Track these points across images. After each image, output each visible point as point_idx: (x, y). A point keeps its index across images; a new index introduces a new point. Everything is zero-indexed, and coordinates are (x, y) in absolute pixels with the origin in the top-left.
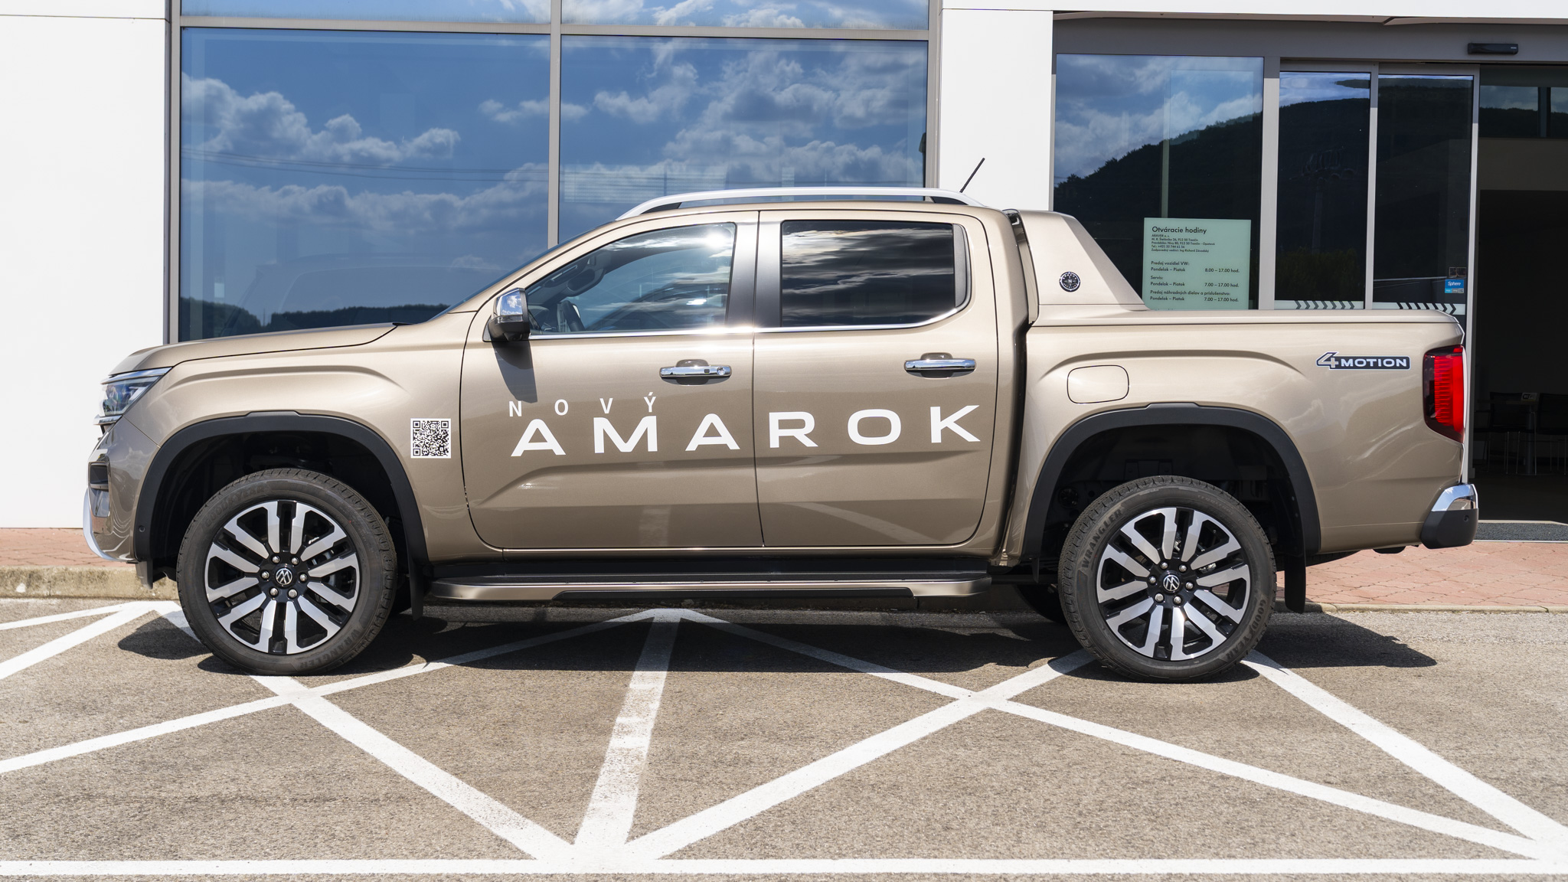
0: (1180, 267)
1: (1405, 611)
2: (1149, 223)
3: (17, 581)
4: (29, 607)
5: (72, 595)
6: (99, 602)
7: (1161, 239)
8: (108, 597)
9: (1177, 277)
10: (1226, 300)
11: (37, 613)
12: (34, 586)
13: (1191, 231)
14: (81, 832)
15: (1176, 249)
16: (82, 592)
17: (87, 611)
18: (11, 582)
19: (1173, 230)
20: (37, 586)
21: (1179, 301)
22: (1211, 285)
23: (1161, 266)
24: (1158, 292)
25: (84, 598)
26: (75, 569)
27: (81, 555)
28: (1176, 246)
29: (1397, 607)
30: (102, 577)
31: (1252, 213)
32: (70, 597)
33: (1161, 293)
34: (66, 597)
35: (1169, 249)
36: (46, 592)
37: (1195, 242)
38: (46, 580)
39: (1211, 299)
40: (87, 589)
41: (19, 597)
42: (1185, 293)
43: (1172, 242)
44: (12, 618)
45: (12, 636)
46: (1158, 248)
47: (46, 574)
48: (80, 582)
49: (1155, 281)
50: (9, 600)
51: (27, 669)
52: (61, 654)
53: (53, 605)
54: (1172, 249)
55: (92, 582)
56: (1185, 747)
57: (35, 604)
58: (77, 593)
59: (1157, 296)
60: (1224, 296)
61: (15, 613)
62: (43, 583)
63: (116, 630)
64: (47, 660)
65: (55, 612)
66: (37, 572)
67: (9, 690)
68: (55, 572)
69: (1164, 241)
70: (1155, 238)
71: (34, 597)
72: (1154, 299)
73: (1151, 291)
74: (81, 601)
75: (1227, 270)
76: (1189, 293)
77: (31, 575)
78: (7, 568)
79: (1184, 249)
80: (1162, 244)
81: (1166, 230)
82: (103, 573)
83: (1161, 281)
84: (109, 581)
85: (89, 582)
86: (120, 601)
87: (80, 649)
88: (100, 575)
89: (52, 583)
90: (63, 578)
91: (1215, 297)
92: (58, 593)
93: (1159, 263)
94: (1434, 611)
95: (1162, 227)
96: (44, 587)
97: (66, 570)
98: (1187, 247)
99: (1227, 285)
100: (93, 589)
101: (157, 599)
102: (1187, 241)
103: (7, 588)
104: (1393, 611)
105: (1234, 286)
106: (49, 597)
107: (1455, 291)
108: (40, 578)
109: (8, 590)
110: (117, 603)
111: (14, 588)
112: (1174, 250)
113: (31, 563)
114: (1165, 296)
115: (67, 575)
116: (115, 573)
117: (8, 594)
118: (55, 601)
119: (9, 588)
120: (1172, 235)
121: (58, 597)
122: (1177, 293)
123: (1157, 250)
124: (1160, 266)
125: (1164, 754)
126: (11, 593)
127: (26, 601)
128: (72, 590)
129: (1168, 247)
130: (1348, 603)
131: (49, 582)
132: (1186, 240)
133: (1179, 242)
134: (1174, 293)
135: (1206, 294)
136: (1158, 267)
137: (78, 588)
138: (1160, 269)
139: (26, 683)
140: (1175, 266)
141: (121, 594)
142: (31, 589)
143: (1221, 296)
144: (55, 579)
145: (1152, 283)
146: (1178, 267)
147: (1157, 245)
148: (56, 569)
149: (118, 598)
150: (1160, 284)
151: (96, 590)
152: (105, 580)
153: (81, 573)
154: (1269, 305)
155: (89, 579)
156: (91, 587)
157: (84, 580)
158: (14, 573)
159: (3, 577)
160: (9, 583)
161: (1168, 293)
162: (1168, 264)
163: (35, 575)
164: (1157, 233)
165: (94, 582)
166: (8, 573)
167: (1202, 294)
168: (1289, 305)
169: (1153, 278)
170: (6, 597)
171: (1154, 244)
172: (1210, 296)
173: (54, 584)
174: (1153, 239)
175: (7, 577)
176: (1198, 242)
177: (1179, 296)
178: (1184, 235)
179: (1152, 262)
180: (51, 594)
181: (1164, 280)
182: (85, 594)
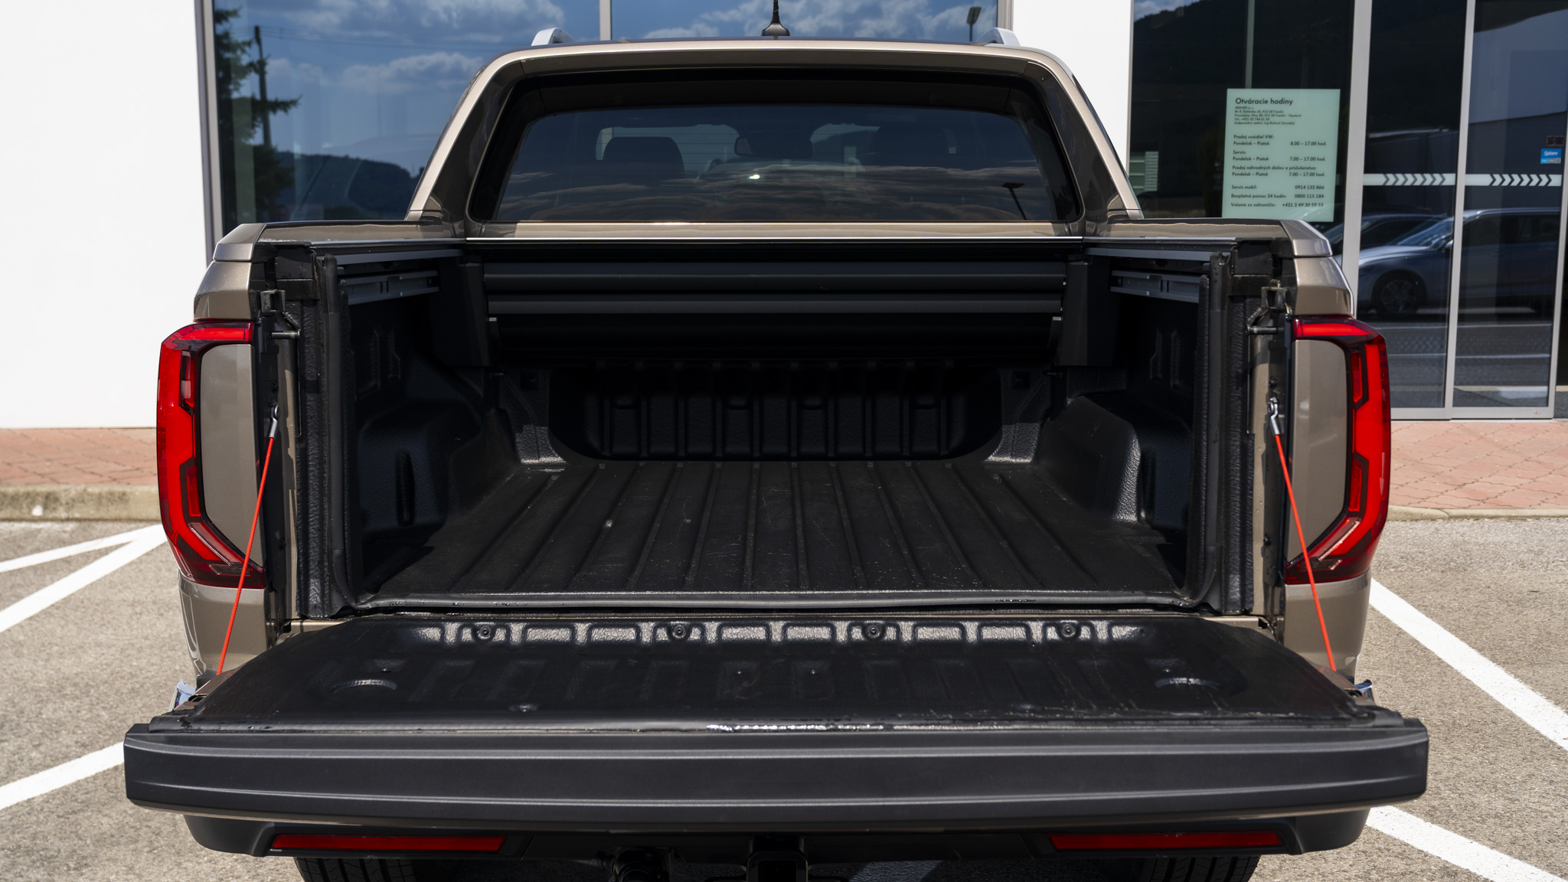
0: (1263, 140)
1: (1523, 518)
2: (1233, 94)
3: (33, 504)
5: (91, 517)
6: (122, 526)
7: (1244, 112)
8: (130, 521)
9: (1262, 151)
10: (1312, 174)
12: (51, 509)
13: (1276, 102)
15: (1260, 121)
16: (102, 514)
18: (27, 505)
19: (1258, 102)
20: (54, 509)
21: (1263, 177)
22: (1296, 159)
23: (1244, 140)
24: (1241, 168)
25: (105, 520)
26: (95, 489)
28: (1260, 118)
29: (1513, 513)
30: (123, 498)
31: (1341, 81)
32: (90, 520)
33: (1244, 168)
34: (83, 520)
35: (1254, 121)
36: (64, 515)
37: (1281, 114)
38: (64, 502)
39: (1295, 175)
40: (108, 510)
41: (34, 521)
42: (1269, 168)
43: (1257, 112)
46: (1241, 121)
47: (63, 495)
48: (100, 504)
49: (1237, 156)
50: (23, 525)
54: (1256, 121)
55: (113, 504)
58: (97, 516)
59: (1240, 171)
60: (1310, 171)
62: (61, 505)
66: (54, 493)
68: (73, 493)
69: (1248, 114)
70: (1239, 110)
71: (51, 520)
72: (1236, 175)
73: (1233, 167)
74: (99, 526)
75: (1314, 144)
76: (1274, 168)
77: (48, 496)
78: (22, 490)
79: (1268, 121)
80: (1246, 117)
81: (1250, 102)
82: (124, 494)
83: (1244, 156)
85: (110, 504)
86: (142, 524)
89: (71, 504)
90: (81, 499)
91: (1300, 172)
92: (77, 515)
93: (1242, 137)
94: (1554, 517)
95: (1246, 98)
96: (64, 509)
97: (85, 490)
98: (1272, 119)
99: (1313, 159)
100: (114, 511)
102: (1273, 113)
103: (23, 510)
104: (1510, 518)
105: (1322, 161)
106: (68, 520)
107: (1551, 161)
108: (57, 500)
109: (24, 514)
111: (30, 510)
112: (1258, 123)
113: (48, 485)
114: (1247, 171)
115: (86, 497)
116: (137, 493)
117: (24, 517)
119: (25, 510)
120: (1256, 107)
121: (76, 520)
122: (1261, 168)
123: (1240, 123)
124: (1242, 140)
126: (27, 516)
127: (44, 524)
128: (91, 512)
129: (1252, 119)
130: (1459, 508)
131: (67, 504)
132: (1271, 112)
133: (1264, 114)
134: (1257, 168)
135: (1290, 168)
137: (98, 510)
138: (1243, 144)
140: (1260, 140)
141: (144, 516)
142: (48, 511)
143: (1306, 171)
144: (73, 501)
145: (1234, 158)
146: (1262, 141)
147: (1240, 118)
148: (74, 490)
149: (141, 521)
150: (1242, 159)
151: (118, 512)
152: (127, 501)
153: (100, 494)
154: (1358, 179)
155: (109, 500)
156: (111, 508)
157: (104, 501)
158: (28, 495)
159: (18, 500)
160: (24, 505)
161: (1251, 168)
162: (1251, 137)
163: (52, 497)
164: (1241, 105)
165: (115, 504)
166: (23, 495)
167: (1287, 168)
168: (1377, 180)
169: (1235, 152)
170: (21, 520)
171: (1237, 117)
172: (1296, 171)
173: (73, 506)
174: (1236, 111)
175: (21, 499)
176: (1284, 113)
177: (1262, 172)
178: (1269, 107)
179: (1235, 136)
180: (71, 517)
181: (1247, 156)
182: (106, 516)
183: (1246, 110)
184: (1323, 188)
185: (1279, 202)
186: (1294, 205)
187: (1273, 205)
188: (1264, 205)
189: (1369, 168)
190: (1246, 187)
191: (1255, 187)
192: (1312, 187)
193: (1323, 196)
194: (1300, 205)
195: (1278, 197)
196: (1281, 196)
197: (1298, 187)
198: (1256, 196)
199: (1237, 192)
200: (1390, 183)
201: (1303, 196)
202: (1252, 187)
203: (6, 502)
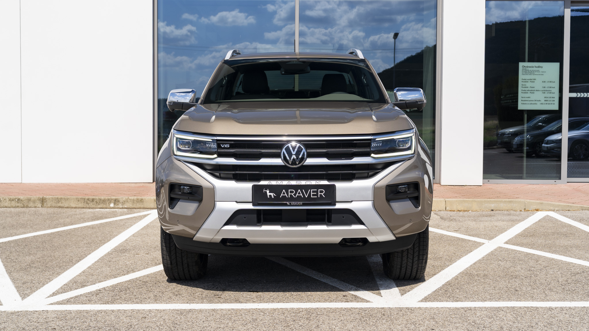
0: (533, 81)
2: (521, 64)
3: (110, 202)
5: (131, 207)
6: (142, 210)
7: (525, 70)
8: (144, 208)
9: (532, 85)
10: (550, 93)
12: (117, 204)
13: (537, 67)
15: (531, 74)
16: (134, 206)
18: (108, 203)
19: (530, 67)
20: (118, 204)
22: (544, 87)
24: (524, 90)
25: (135, 208)
26: (132, 198)
27: (133, 193)
28: (531, 73)
30: (142, 201)
31: (560, 60)
32: (130, 208)
35: (529, 74)
36: (121, 207)
37: (538, 71)
38: (121, 202)
39: (544, 93)
40: (136, 205)
41: (112, 208)
42: (535, 90)
43: (529, 71)
46: (524, 74)
47: (121, 199)
48: (134, 203)
49: (523, 86)
50: (108, 210)
54: (530, 74)
55: (138, 203)
57: (118, 211)
58: (133, 207)
59: (524, 92)
60: (549, 92)
62: (120, 203)
66: (118, 199)
68: (124, 199)
69: (527, 71)
70: (523, 70)
71: (117, 208)
72: (523, 93)
73: (522, 90)
74: (134, 210)
75: (551, 82)
76: (536, 91)
77: (115, 200)
79: (534, 74)
80: (526, 72)
81: (527, 67)
82: (142, 199)
83: (526, 86)
84: (144, 202)
85: (137, 203)
88: (141, 200)
89: (123, 203)
90: (127, 201)
91: (546, 92)
92: (126, 207)
93: (525, 79)
96: (120, 204)
97: (128, 198)
98: (535, 73)
99: (550, 87)
100: (138, 205)
103: (107, 205)
105: (553, 88)
106: (122, 208)
108: (119, 201)
109: (107, 206)
110: (149, 210)
111: (109, 205)
113: (115, 196)
114: (527, 92)
115: (129, 200)
116: (147, 199)
117: (107, 207)
118: (125, 210)
119: (108, 205)
120: (530, 69)
121: (126, 208)
122: (532, 90)
123: (524, 75)
124: (525, 81)
126: (108, 207)
127: (114, 210)
131: (122, 203)
132: (535, 70)
133: (532, 71)
134: (530, 91)
136: (524, 81)
137: (133, 205)
138: (525, 82)
140: (531, 80)
141: (149, 207)
142: (115, 205)
143: (548, 92)
144: (124, 201)
146: (532, 81)
147: (524, 73)
148: (125, 198)
150: (525, 87)
151: (140, 205)
152: (143, 202)
153: (134, 199)
154: (567, 95)
155: (137, 201)
156: (138, 204)
157: (135, 202)
158: (109, 199)
159: (105, 201)
160: (107, 203)
161: (528, 90)
162: (528, 80)
163: (117, 200)
164: (524, 68)
165: (139, 203)
166: (107, 199)
167: (541, 91)
168: (574, 95)
169: (522, 85)
170: (106, 208)
171: (523, 72)
172: (544, 92)
173: (124, 203)
174: (522, 70)
175: (106, 201)
176: (540, 71)
177: (532, 92)
178: (534, 69)
179: (522, 79)
180: (123, 207)
181: (527, 86)
182: (136, 207)
183: (526, 70)
184: (554, 98)
185: (538, 103)
186: (544, 104)
187: (537, 104)
188: (533, 104)
189: (571, 91)
190: (527, 97)
191: (530, 97)
192: (550, 98)
193: (554, 101)
194: (546, 104)
195: (538, 101)
196: (539, 101)
197: (545, 97)
198: (530, 101)
199: (523, 99)
200: (578, 96)
201: (547, 101)
202: (529, 97)
203: (101, 202)
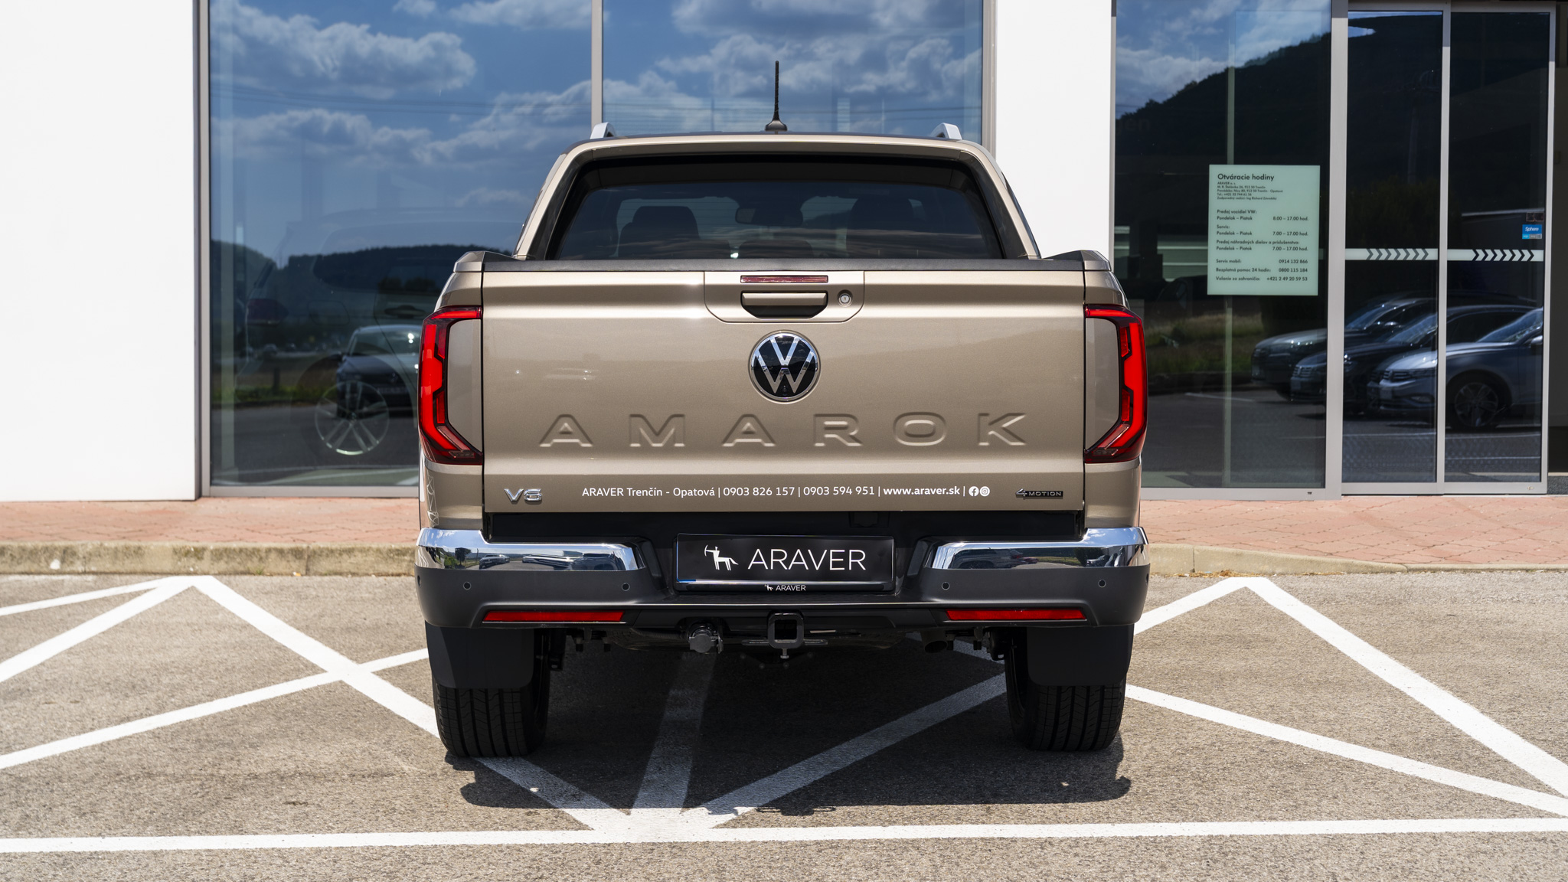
0: (1246, 215)
1: (1478, 571)
2: (1215, 170)
3: (51, 557)
4: (65, 584)
5: (108, 571)
6: (136, 577)
7: (1227, 187)
8: (145, 573)
9: (1245, 226)
10: (1295, 249)
11: (73, 590)
12: (68, 562)
13: (1258, 178)
14: (146, 809)
15: (1243, 196)
16: (118, 567)
17: (125, 587)
18: (45, 558)
19: (1239, 178)
20: (72, 563)
21: (1247, 251)
22: (1279, 233)
23: (1228, 215)
24: (1225, 242)
25: (120, 573)
26: (112, 544)
27: (115, 529)
28: (1242, 194)
29: (1469, 567)
30: (138, 552)
31: (1320, 157)
32: (106, 573)
33: (1228, 242)
34: (101, 573)
35: (1236, 197)
36: (80, 569)
37: (1262, 189)
38: (81, 556)
39: (1279, 249)
40: (123, 564)
41: (54, 574)
42: (1253, 242)
43: (1238, 189)
44: (49, 596)
45: (51, 614)
46: (1224, 196)
47: (80, 549)
48: (116, 558)
49: (1221, 230)
50: (43, 577)
51: (71, 648)
52: (103, 633)
53: (89, 582)
54: (1239, 196)
55: (128, 558)
56: (1238, 712)
57: (70, 580)
58: (113, 569)
59: (1223, 246)
60: (1293, 245)
61: (52, 591)
62: (78, 559)
63: (156, 607)
64: (91, 639)
65: (91, 589)
66: (71, 547)
67: (56, 670)
68: (90, 547)
69: (1230, 189)
70: (1221, 186)
71: (69, 573)
72: (1220, 249)
73: (1218, 241)
74: (117, 578)
75: (1296, 218)
76: (1257, 242)
77: (65, 551)
78: (41, 545)
79: (1251, 197)
80: (1228, 193)
81: (1232, 177)
82: (139, 548)
83: (1228, 230)
84: (145, 556)
85: (125, 558)
86: (158, 576)
87: (123, 627)
88: (136, 550)
89: (88, 558)
90: (98, 553)
91: (1284, 246)
92: (93, 569)
93: (1225, 212)
94: (1507, 570)
95: (1228, 174)
96: (78, 563)
97: (101, 545)
98: (1254, 194)
99: (1296, 234)
100: (129, 565)
101: (195, 573)
102: (1255, 189)
103: (41, 564)
104: (1465, 571)
105: (1303, 234)
106: (85, 573)
107: (1533, 237)
108: (74, 554)
109: (42, 567)
110: (155, 579)
111: (48, 564)
112: (1240, 198)
113: (65, 539)
114: (1231, 245)
115: (102, 551)
116: (152, 547)
117: (42, 570)
118: (90, 578)
119: (43, 564)
120: (1239, 183)
121: (94, 573)
122: (1244, 242)
123: (1223, 198)
124: (1226, 215)
125: (1215, 720)
126: (45, 570)
127: (61, 577)
128: (108, 566)
129: (1234, 194)
130: (1419, 563)
131: (84, 558)
132: (1253, 187)
133: (1246, 189)
134: (1241, 242)
135: (1274, 243)
136: (1224, 215)
137: (114, 563)
138: (1226, 218)
139: (72, 662)
140: (1242, 215)
141: (158, 569)
142: (65, 565)
143: (1289, 245)
144: (90, 555)
145: (1218, 232)
146: (1244, 215)
147: (1223, 193)
148: (89, 544)
149: (155, 574)
150: (1226, 233)
151: (132, 565)
152: (142, 555)
153: (116, 548)
154: (1340, 254)
155: (125, 554)
156: (125, 562)
157: (120, 555)
158: (47, 549)
159: (37, 554)
160: (43, 559)
161: (1235, 242)
162: (1234, 212)
163: (69, 551)
164: (1223, 180)
165: (131, 557)
166: (42, 549)
167: (1270, 243)
168: (1359, 254)
169: (1219, 227)
170: (40, 573)
171: (1219, 193)
172: (1279, 245)
173: (89, 560)
174: (1218, 187)
175: (40, 553)
176: (1266, 189)
177: (1246, 246)
178: (1252, 182)
179: (1218, 211)
180: (87, 570)
181: (1230, 230)
182: (122, 570)
183: (1228, 185)
184: (1307, 262)
185: (1263, 276)
186: (1278, 279)
187: (1258, 279)
188: (1249, 279)
189: (1351, 243)
190: (1231, 261)
191: (1239, 261)
192: (1296, 261)
193: (1307, 270)
194: (1284, 279)
195: (1262, 271)
196: (1265, 270)
197: (1281, 261)
198: (1241, 270)
199: (1222, 266)
200: (1373, 258)
201: (1287, 270)
202: (1236, 261)
203: (25, 556)
